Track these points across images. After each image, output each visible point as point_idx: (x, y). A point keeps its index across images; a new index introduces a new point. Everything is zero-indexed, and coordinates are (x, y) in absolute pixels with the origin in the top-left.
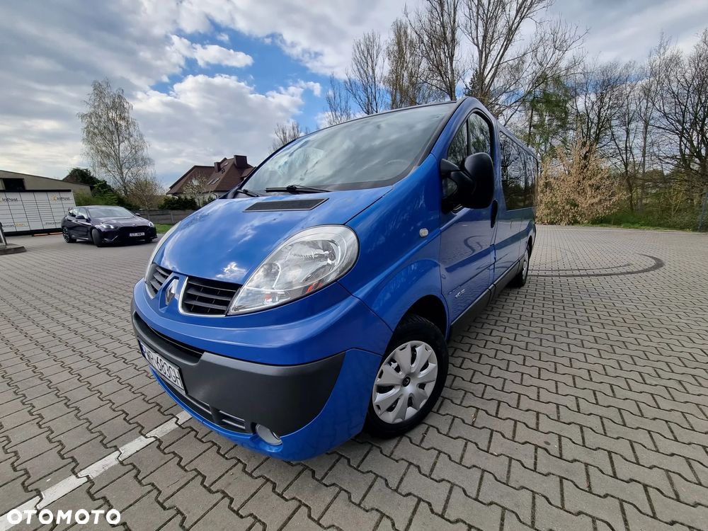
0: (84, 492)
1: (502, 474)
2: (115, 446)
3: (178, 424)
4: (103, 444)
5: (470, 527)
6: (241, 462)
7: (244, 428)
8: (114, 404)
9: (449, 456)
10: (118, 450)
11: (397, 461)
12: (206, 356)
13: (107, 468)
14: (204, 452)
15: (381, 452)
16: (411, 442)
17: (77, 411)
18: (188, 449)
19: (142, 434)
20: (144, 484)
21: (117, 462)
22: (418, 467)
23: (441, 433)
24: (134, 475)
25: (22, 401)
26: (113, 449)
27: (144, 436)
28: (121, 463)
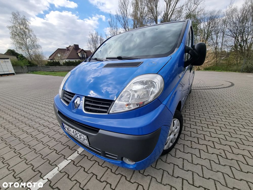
0: (48, 186)
1: (209, 167)
2: (56, 165)
3: (78, 154)
4: (50, 164)
5: (205, 189)
6: (109, 168)
7: (117, 158)
8: (49, 146)
9: (187, 160)
10: (57, 166)
11: (169, 164)
12: (101, 131)
13: (55, 174)
14: (93, 165)
15: (162, 160)
16: (172, 156)
17: (35, 150)
18: (87, 164)
19: (65, 159)
20: (73, 180)
21: (58, 172)
22: (177, 166)
23: (181, 151)
24: (67, 177)
25: (10, 147)
26: (55, 166)
27: (66, 159)
28: (60, 172)
